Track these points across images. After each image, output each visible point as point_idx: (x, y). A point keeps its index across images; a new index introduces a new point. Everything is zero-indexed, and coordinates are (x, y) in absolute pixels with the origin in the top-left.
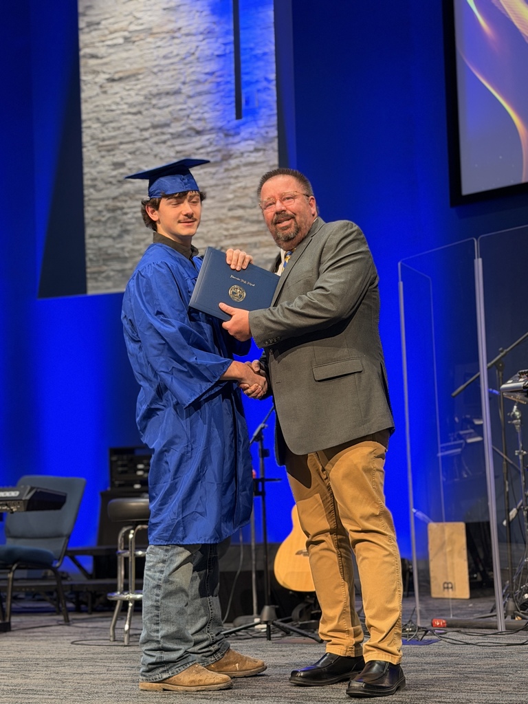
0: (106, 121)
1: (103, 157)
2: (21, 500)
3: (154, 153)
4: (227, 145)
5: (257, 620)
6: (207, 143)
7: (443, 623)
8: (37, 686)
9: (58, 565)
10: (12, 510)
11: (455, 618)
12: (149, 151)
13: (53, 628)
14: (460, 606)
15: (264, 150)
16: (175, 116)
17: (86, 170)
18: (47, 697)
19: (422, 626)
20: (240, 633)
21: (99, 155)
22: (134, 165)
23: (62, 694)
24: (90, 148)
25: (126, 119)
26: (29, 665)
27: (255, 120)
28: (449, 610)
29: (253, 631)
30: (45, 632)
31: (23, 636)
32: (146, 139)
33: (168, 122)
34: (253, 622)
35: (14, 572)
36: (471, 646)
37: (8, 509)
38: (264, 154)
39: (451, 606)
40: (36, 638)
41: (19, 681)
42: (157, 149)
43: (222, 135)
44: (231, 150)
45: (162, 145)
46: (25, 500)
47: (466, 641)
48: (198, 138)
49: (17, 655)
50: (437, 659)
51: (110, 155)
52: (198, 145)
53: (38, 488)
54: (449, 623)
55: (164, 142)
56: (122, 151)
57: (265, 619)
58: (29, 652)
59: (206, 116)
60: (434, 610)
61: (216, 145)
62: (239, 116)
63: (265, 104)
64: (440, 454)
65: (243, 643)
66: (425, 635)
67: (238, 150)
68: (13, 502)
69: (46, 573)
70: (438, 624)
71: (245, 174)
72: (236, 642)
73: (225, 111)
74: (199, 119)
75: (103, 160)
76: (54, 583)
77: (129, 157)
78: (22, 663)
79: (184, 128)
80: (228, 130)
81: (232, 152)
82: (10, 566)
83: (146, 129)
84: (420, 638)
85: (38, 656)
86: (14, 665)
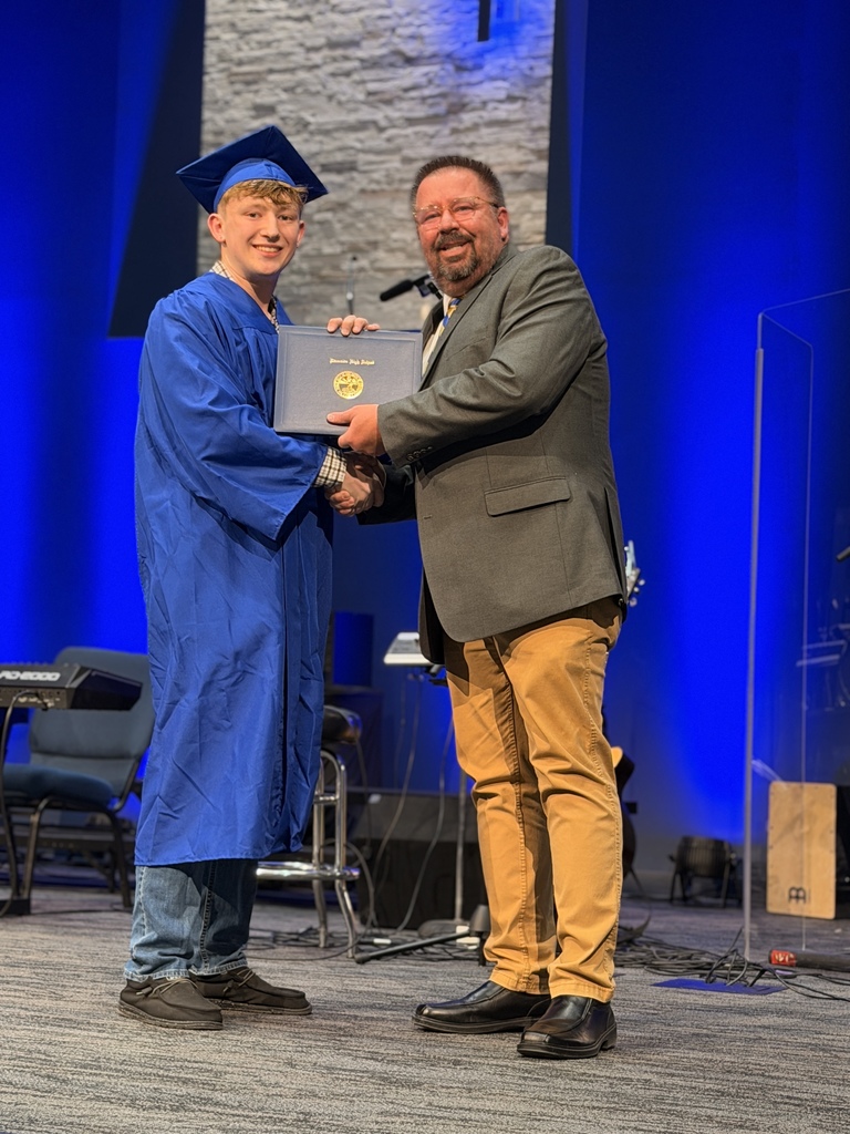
0: (247, 29)
1: (237, 93)
2: (64, 688)
3: (329, 92)
4: (459, 86)
5: (462, 929)
6: (424, 80)
7: (790, 959)
8: (77, 1014)
9: (117, 805)
10: (45, 704)
11: (810, 951)
12: (319, 88)
13: (103, 915)
14: (819, 932)
15: (524, 99)
16: (370, 28)
17: (207, 114)
18: (96, 1034)
19: (753, 961)
20: (431, 950)
21: (230, 89)
22: (291, 112)
23: (121, 1031)
24: (215, 76)
25: (284, 28)
26: (64, 976)
27: (512, 45)
28: (801, 935)
29: (454, 946)
30: (89, 921)
31: (51, 925)
32: (317, 67)
33: (357, 38)
34: (455, 932)
35: (41, 812)
36: (841, 1002)
37: (39, 702)
38: (523, 106)
39: (804, 931)
40: (73, 930)
41: (46, 1002)
42: (333, 86)
43: (450, 67)
44: (465, 96)
45: (342, 79)
46: (70, 689)
47: (832, 993)
48: (409, 70)
49: (43, 958)
50: (780, 1021)
51: (250, 92)
52: (407, 83)
53: (93, 670)
54: (802, 959)
55: (347, 74)
56: (272, 86)
57: (478, 928)
58: (63, 954)
59: (425, 31)
60: (772, 935)
61: (439, 86)
62: (483, 34)
63: (532, 17)
64: (804, 663)
65: (437, 967)
66: (759, 977)
67: (478, 96)
68: (48, 691)
69: (94, 819)
70: (781, 959)
71: (486, 140)
72: (426, 965)
73: (459, 24)
74: (413, 37)
75: (237, 100)
76: (109, 837)
77: (284, 96)
78: (51, 971)
79: (383, 51)
80: (463, 60)
81: (466, 100)
82: (35, 802)
83: (316, 49)
84: (750, 981)
85: (78, 962)
86: (37, 974)
